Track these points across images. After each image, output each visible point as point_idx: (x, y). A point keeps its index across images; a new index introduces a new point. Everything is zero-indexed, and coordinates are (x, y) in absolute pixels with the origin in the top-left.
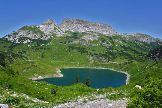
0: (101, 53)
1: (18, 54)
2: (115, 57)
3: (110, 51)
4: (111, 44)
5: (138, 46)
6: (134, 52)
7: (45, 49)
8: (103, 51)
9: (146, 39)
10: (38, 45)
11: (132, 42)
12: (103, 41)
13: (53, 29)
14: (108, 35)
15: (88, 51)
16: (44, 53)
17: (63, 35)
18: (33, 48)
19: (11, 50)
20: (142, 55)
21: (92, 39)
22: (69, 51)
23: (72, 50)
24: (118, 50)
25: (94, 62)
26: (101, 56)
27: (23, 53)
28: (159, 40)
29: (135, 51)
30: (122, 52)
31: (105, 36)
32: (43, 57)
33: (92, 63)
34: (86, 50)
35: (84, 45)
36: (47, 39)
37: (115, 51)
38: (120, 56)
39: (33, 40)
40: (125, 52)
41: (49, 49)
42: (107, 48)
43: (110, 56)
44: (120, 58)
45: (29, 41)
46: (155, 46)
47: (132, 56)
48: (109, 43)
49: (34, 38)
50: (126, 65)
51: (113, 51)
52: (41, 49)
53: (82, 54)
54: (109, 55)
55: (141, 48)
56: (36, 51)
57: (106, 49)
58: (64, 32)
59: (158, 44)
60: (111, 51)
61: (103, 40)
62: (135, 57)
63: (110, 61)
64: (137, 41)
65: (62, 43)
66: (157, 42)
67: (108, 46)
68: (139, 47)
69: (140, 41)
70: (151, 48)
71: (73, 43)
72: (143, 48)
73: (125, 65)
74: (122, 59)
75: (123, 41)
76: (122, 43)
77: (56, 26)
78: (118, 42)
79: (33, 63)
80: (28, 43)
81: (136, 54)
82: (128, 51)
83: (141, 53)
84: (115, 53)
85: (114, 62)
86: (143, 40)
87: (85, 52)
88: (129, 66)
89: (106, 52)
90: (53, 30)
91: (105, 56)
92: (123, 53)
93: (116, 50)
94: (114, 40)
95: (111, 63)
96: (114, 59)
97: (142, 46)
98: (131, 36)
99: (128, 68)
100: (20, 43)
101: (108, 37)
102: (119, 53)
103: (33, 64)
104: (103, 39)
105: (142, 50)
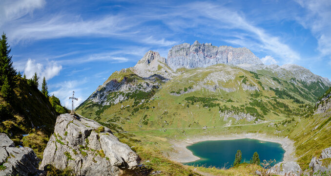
0: (243, 106)
1: (108, 123)
2: (267, 111)
3: (257, 99)
4: (257, 87)
5: (296, 90)
6: (292, 100)
7: (148, 108)
8: (246, 101)
9: (305, 76)
10: (136, 103)
11: (289, 81)
12: (243, 81)
13: (157, 69)
14: (251, 70)
15: (220, 102)
16: (146, 116)
17: (174, 77)
18: (128, 109)
19: (99, 118)
20: (304, 105)
21: (224, 80)
22: (188, 106)
23: (193, 104)
24: (269, 98)
25: (233, 123)
26: (243, 111)
27: (115, 122)
28: (320, 80)
29: (293, 98)
30: (275, 100)
31: (246, 71)
32: (146, 123)
33: (229, 126)
34: (218, 102)
35: (213, 93)
36: (149, 89)
37: (265, 100)
38: (273, 108)
39: (128, 95)
40: (280, 100)
41: (154, 107)
42: (252, 95)
43: (259, 110)
44: (275, 113)
45: (122, 99)
46: (317, 90)
47: (291, 109)
48: (254, 85)
49: (130, 92)
50: (285, 126)
51: (261, 101)
52: (141, 110)
53: (210, 110)
54: (256, 108)
55: (300, 93)
56: (133, 114)
57: (250, 97)
58: (175, 70)
59: (319, 86)
60: (259, 99)
61: (243, 79)
62: (294, 110)
63: (259, 120)
64: (294, 79)
65: (174, 92)
66: (318, 82)
67: (252, 90)
68: (298, 91)
69: (298, 81)
70: (312, 93)
71: (193, 91)
72: (303, 93)
73: (283, 124)
74: (277, 115)
75: (274, 79)
76: (273, 83)
77: (161, 63)
78: (268, 82)
79: (131, 136)
80: (121, 102)
81: (295, 103)
82: (284, 98)
83: (303, 103)
84: (265, 103)
85: (265, 122)
86: (301, 78)
87: (215, 105)
88: (290, 126)
89: (250, 103)
90: (157, 71)
91: (251, 111)
92: (278, 103)
93: (266, 97)
94: (262, 79)
95: (260, 123)
96: (265, 116)
97: (302, 90)
98: (284, 69)
99: (289, 131)
100: (110, 103)
101: (251, 72)
102: (271, 104)
103: (132, 138)
104: (243, 77)
105: (302, 96)
